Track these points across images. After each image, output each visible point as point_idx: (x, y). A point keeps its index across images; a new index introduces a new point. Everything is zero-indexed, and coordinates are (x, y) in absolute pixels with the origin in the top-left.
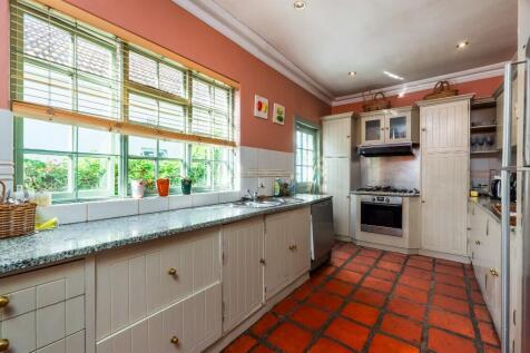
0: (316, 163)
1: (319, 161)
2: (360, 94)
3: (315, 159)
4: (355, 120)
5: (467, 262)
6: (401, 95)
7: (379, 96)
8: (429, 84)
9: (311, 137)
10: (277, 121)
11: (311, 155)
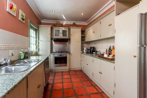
0: (36, 43)
1: (37, 42)
2: (53, 21)
3: (36, 41)
4: (52, 28)
5: (81, 69)
6: (64, 24)
7: (58, 23)
8: (71, 23)
9: (34, 32)
10: (21, 20)
11: (35, 40)
